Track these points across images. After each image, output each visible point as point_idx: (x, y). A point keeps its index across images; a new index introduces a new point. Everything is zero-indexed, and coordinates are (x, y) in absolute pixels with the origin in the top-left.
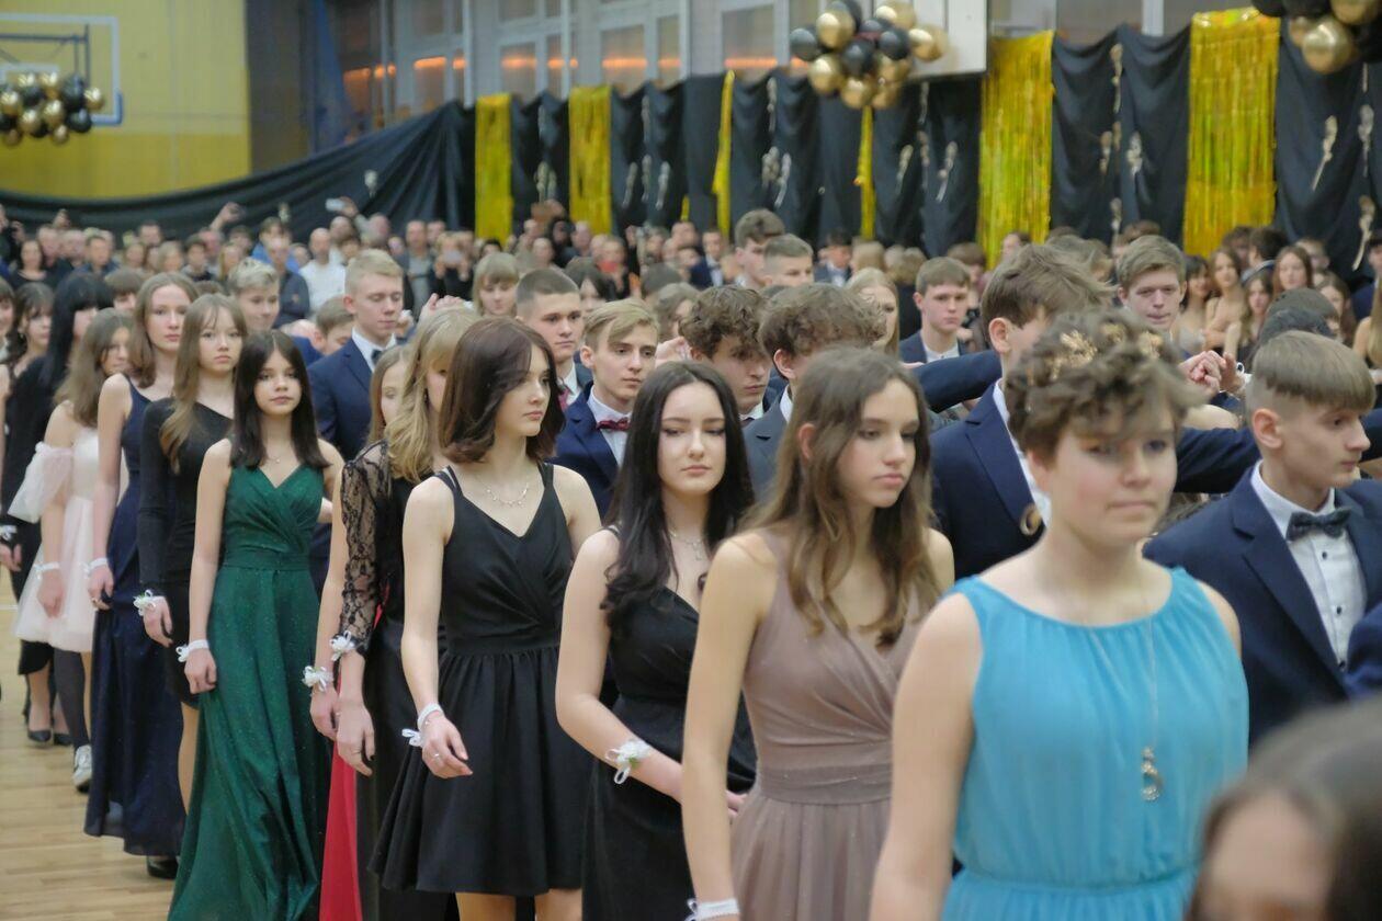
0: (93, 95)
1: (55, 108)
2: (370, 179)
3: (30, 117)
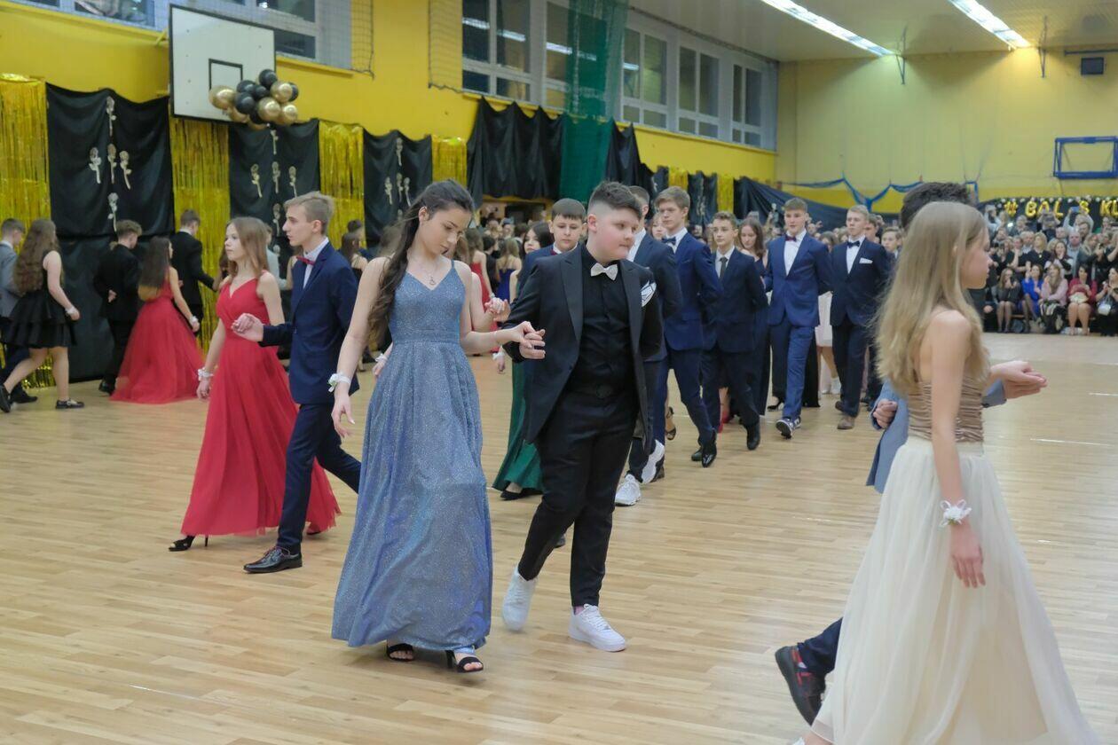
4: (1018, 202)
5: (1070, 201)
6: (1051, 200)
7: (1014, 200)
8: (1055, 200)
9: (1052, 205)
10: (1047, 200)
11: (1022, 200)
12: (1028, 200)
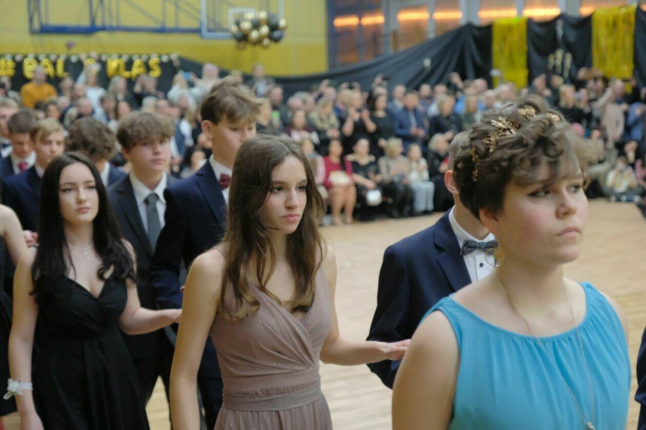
0: (282, 23)
1: (265, 30)
2: (427, 63)
3: (254, 35)
4: (13, 59)
5: (74, 59)
6: (53, 58)
7: (9, 58)
8: (58, 57)
9: (54, 64)
10: (48, 57)
11: (18, 58)
12: (25, 56)
